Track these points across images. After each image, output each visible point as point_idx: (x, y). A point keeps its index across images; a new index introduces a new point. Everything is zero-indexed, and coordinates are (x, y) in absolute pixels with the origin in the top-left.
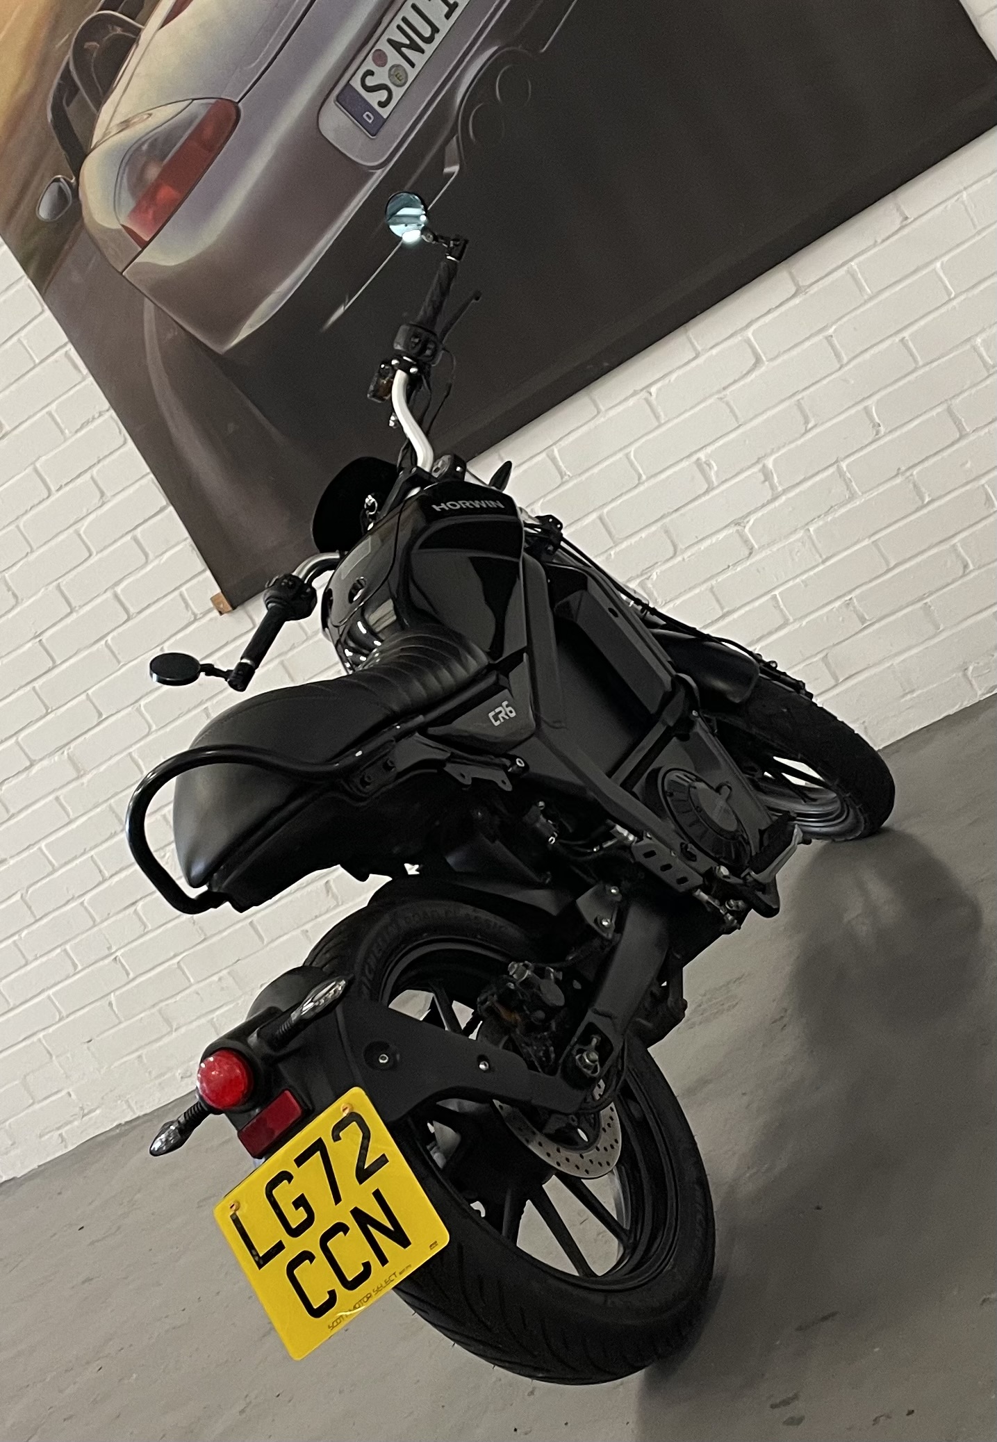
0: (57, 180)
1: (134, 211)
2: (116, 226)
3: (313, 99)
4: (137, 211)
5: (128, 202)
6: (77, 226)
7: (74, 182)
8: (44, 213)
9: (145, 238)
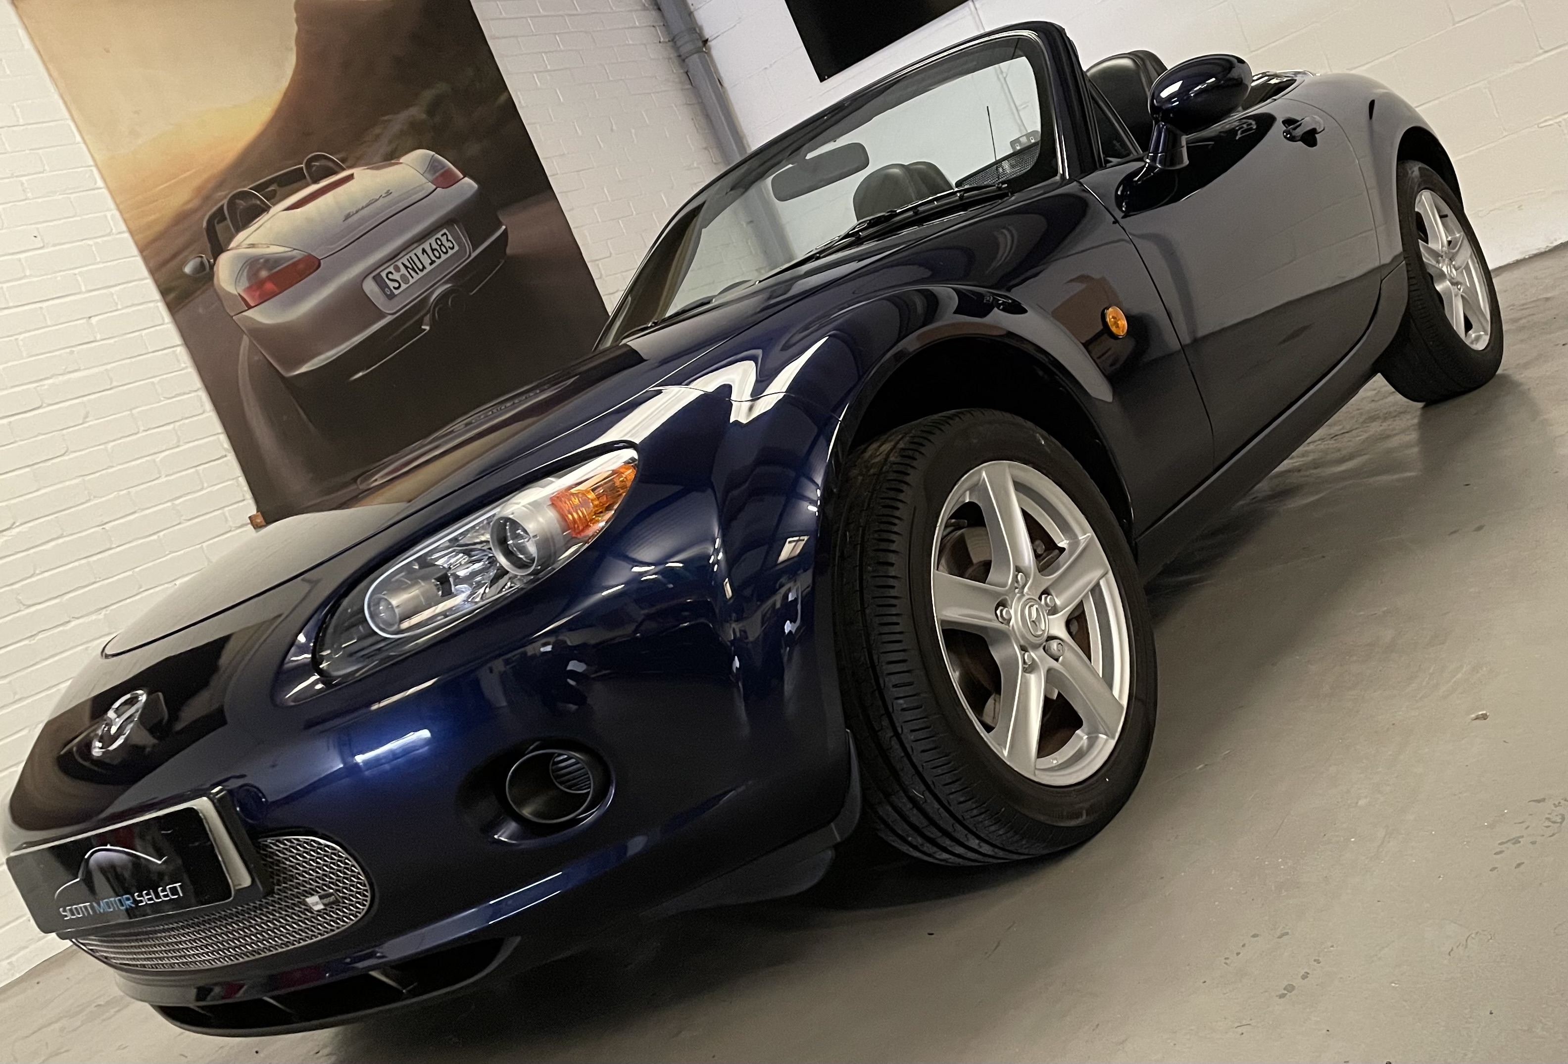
0: (202, 257)
1: (247, 288)
2: (235, 293)
3: (361, 273)
4: (249, 289)
5: (245, 283)
6: (208, 285)
7: (212, 261)
8: (188, 269)
9: (252, 305)
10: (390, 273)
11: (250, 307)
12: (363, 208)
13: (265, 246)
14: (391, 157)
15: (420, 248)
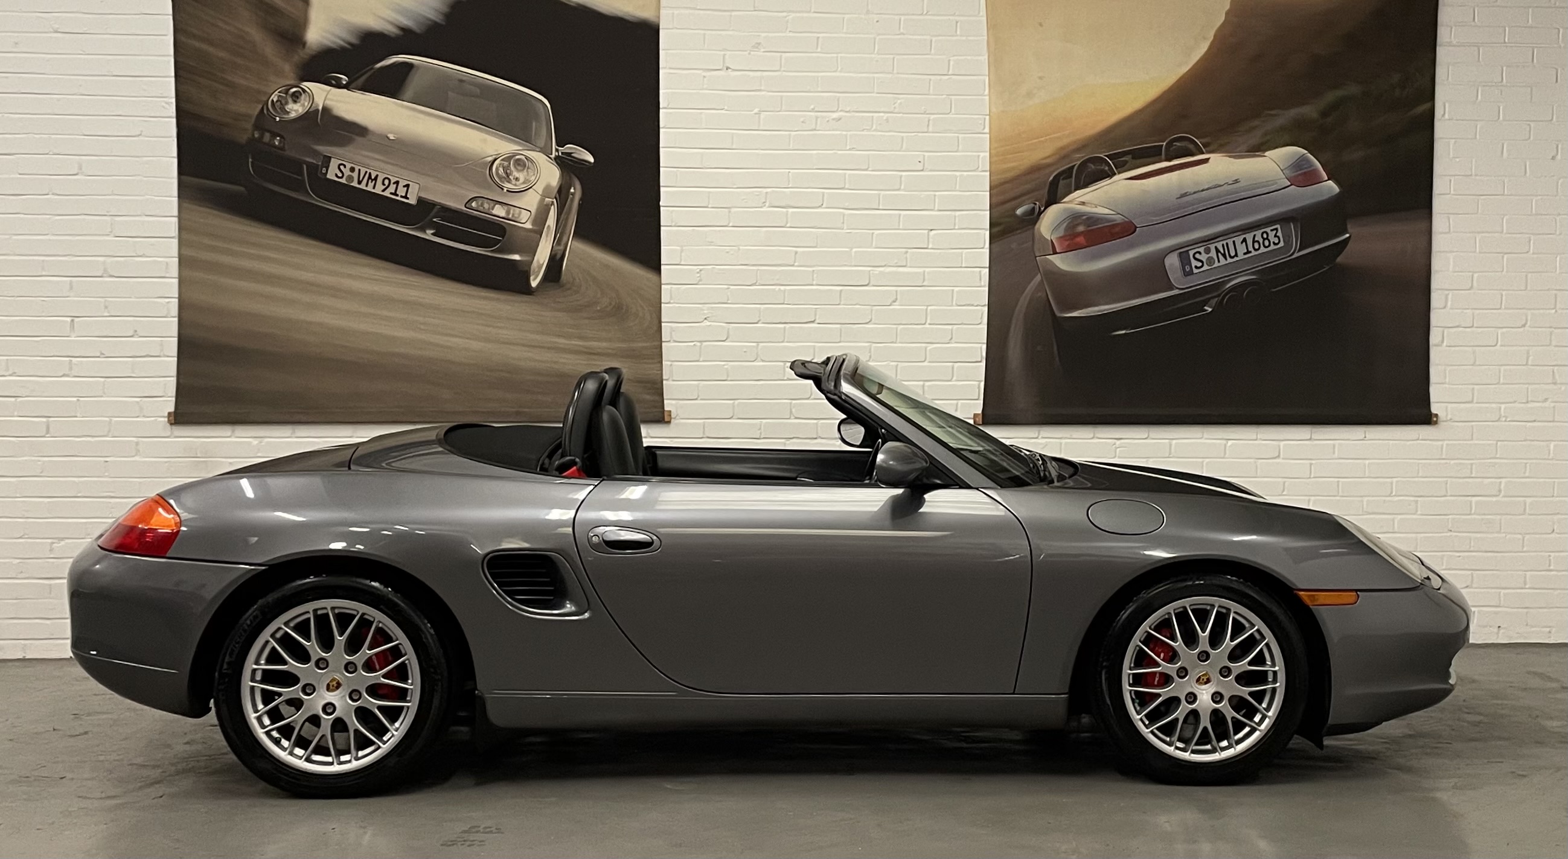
0: (1036, 204)
1: (1061, 237)
2: (1049, 238)
3: (1171, 247)
5: (1061, 232)
6: (1030, 227)
7: (1042, 209)
8: (1019, 212)
9: (1058, 251)
10: (1200, 253)
11: (1055, 253)
12: (1203, 191)
13: (1093, 206)
14: (1258, 149)
15: (1241, 238)
